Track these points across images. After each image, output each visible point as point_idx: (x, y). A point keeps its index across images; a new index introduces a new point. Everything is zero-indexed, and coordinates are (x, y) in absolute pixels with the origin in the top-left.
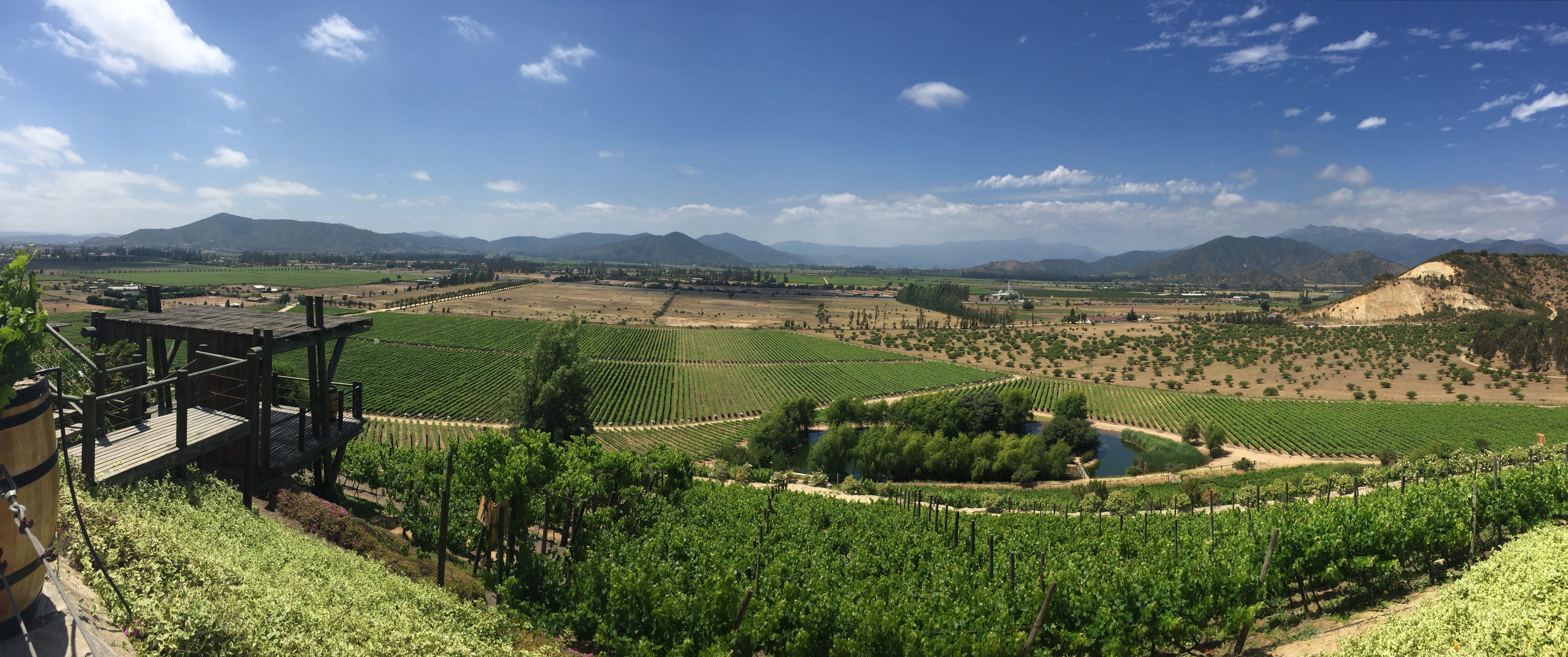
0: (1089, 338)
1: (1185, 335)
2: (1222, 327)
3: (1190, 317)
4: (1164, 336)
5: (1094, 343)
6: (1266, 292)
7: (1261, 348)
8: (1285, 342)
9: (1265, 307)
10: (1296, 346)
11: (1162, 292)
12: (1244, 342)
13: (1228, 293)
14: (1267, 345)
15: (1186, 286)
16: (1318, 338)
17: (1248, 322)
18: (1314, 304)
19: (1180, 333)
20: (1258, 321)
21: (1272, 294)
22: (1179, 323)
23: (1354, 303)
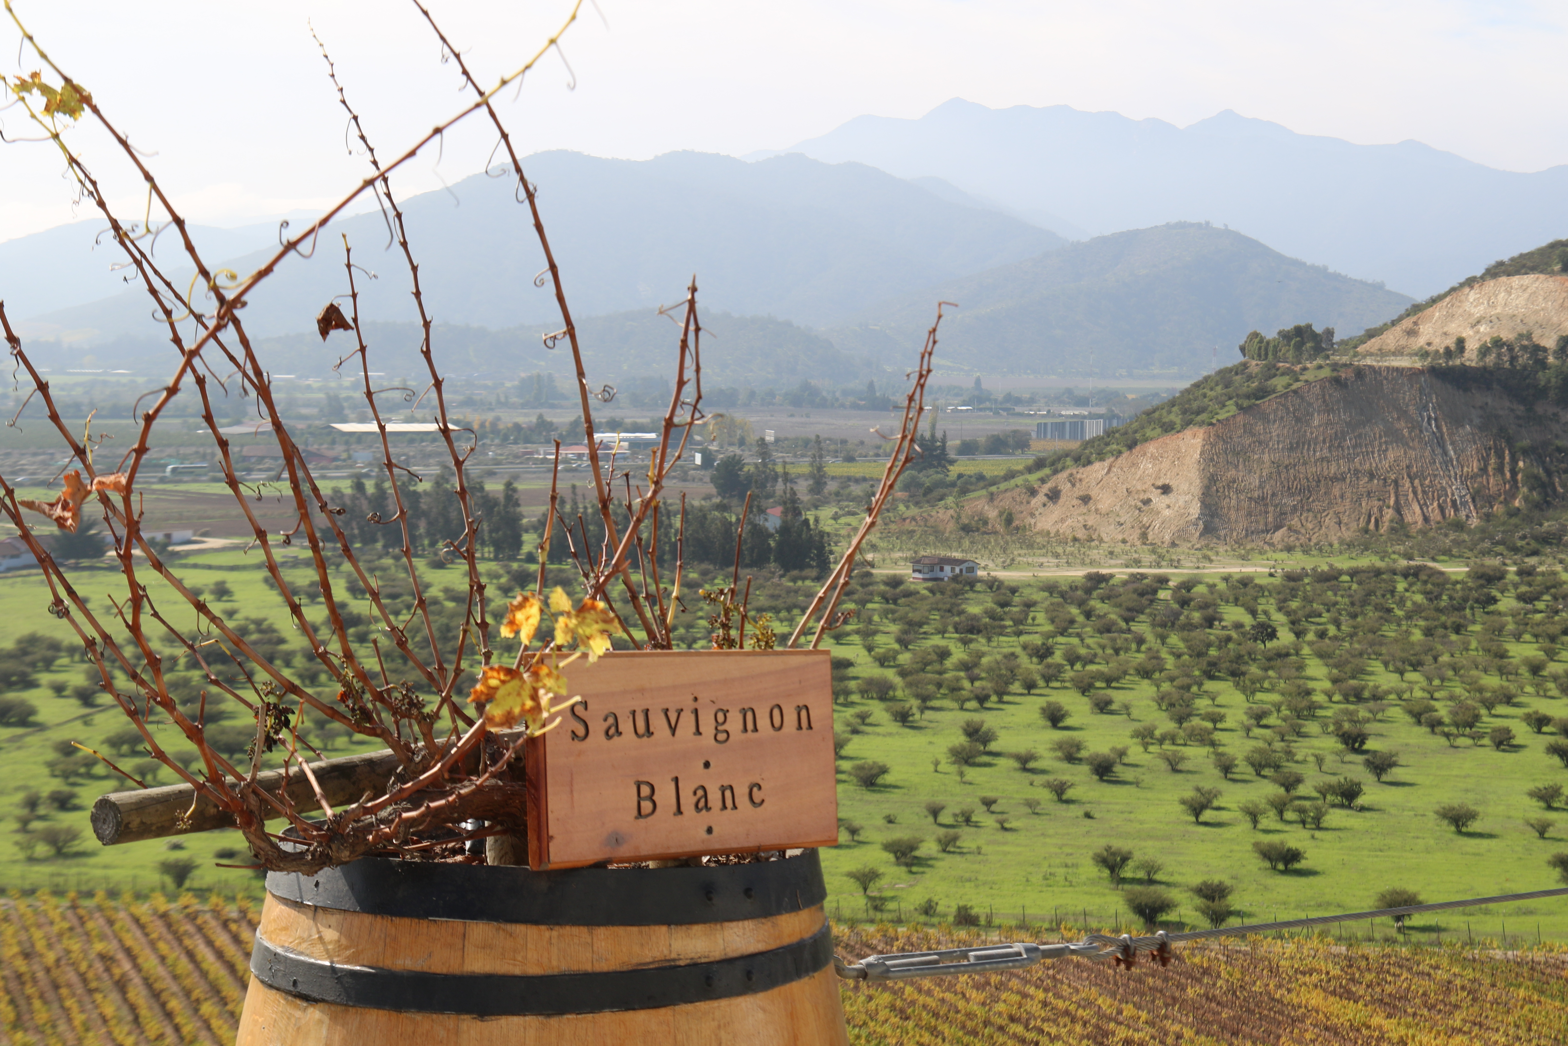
23: (1146, 466)
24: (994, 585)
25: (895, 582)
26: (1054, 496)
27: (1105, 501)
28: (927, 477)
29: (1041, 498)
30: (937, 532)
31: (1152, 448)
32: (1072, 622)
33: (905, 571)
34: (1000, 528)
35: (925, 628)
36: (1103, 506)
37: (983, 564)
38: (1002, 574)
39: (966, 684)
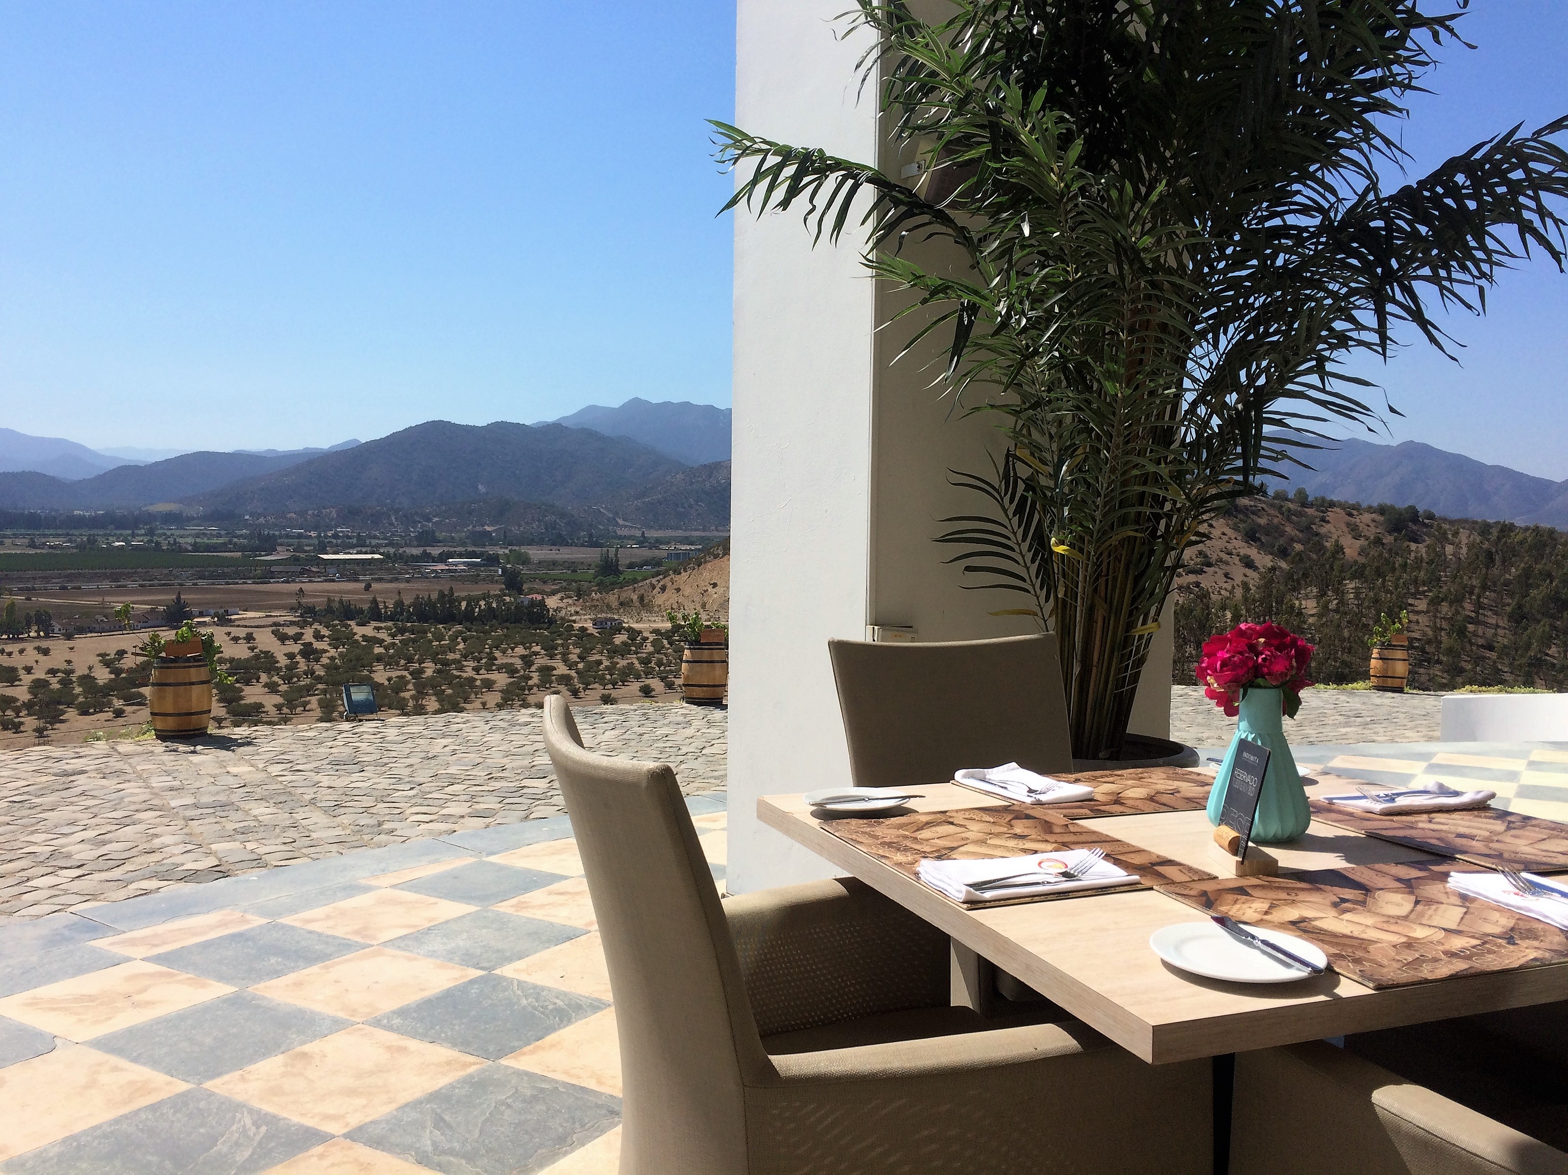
0: (52, 672)
1: (309, 652)
2: (402, 631)
3: (329, 610)
4: (257, 657)
5: (65, 683)
6: (524, 549)
7: (484, 675)
8: (541, 661)
9: (513, 583)
10: (561, 669)
11: (271, 550)
12: (446, 663)
13: (435, 551)
14: (499, 669)
15: (335, 536)
16: (615, 651)
17: (467, 618)
18: (628, 574)
19: (296, 648)
20: (491, 614)
21: (536, 553)
22: (303, 624)
23: (706, 574)
24: (630, 630)
25: (583, 629)
26: (663, 589)
27: (687, 591)
28: (608, 580)
29: (657, 589)
30: (609, 607)
31: (709, 565)
32: (663, 647)
33: (589, 625)
34: (637, 604)
35: (594, 651)
36: (686, 593)
37: (626, 621)
38: (635, 626)
39: (608, 677)
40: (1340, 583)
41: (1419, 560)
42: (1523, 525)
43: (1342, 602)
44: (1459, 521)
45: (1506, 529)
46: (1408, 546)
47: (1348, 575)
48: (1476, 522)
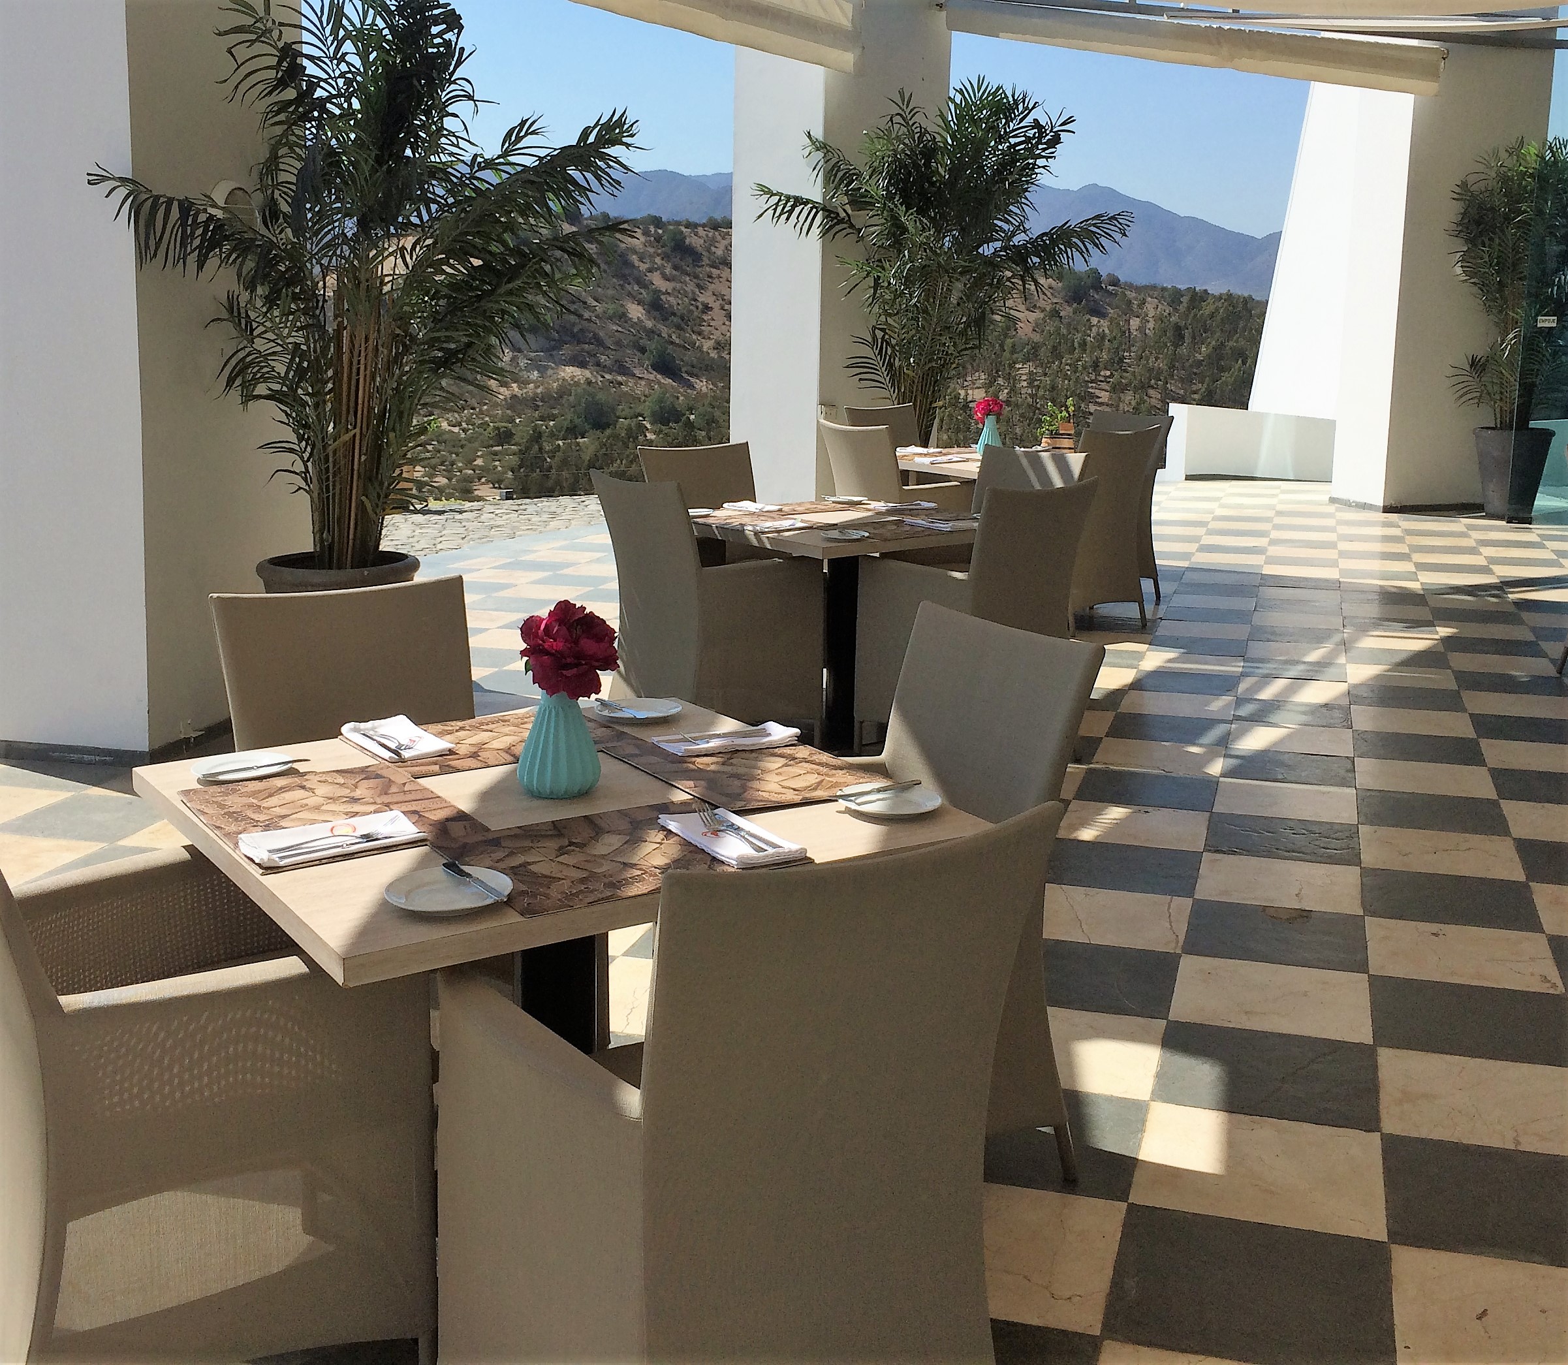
40: (1011, 366)
41: (1101, 337)
42: (1217, 294)
43: (1013, 390)
44: (1145, 287)
45: (1198, 298)
46: (1089, 320)
47: (1020, 356)
48: (1164, 289)
